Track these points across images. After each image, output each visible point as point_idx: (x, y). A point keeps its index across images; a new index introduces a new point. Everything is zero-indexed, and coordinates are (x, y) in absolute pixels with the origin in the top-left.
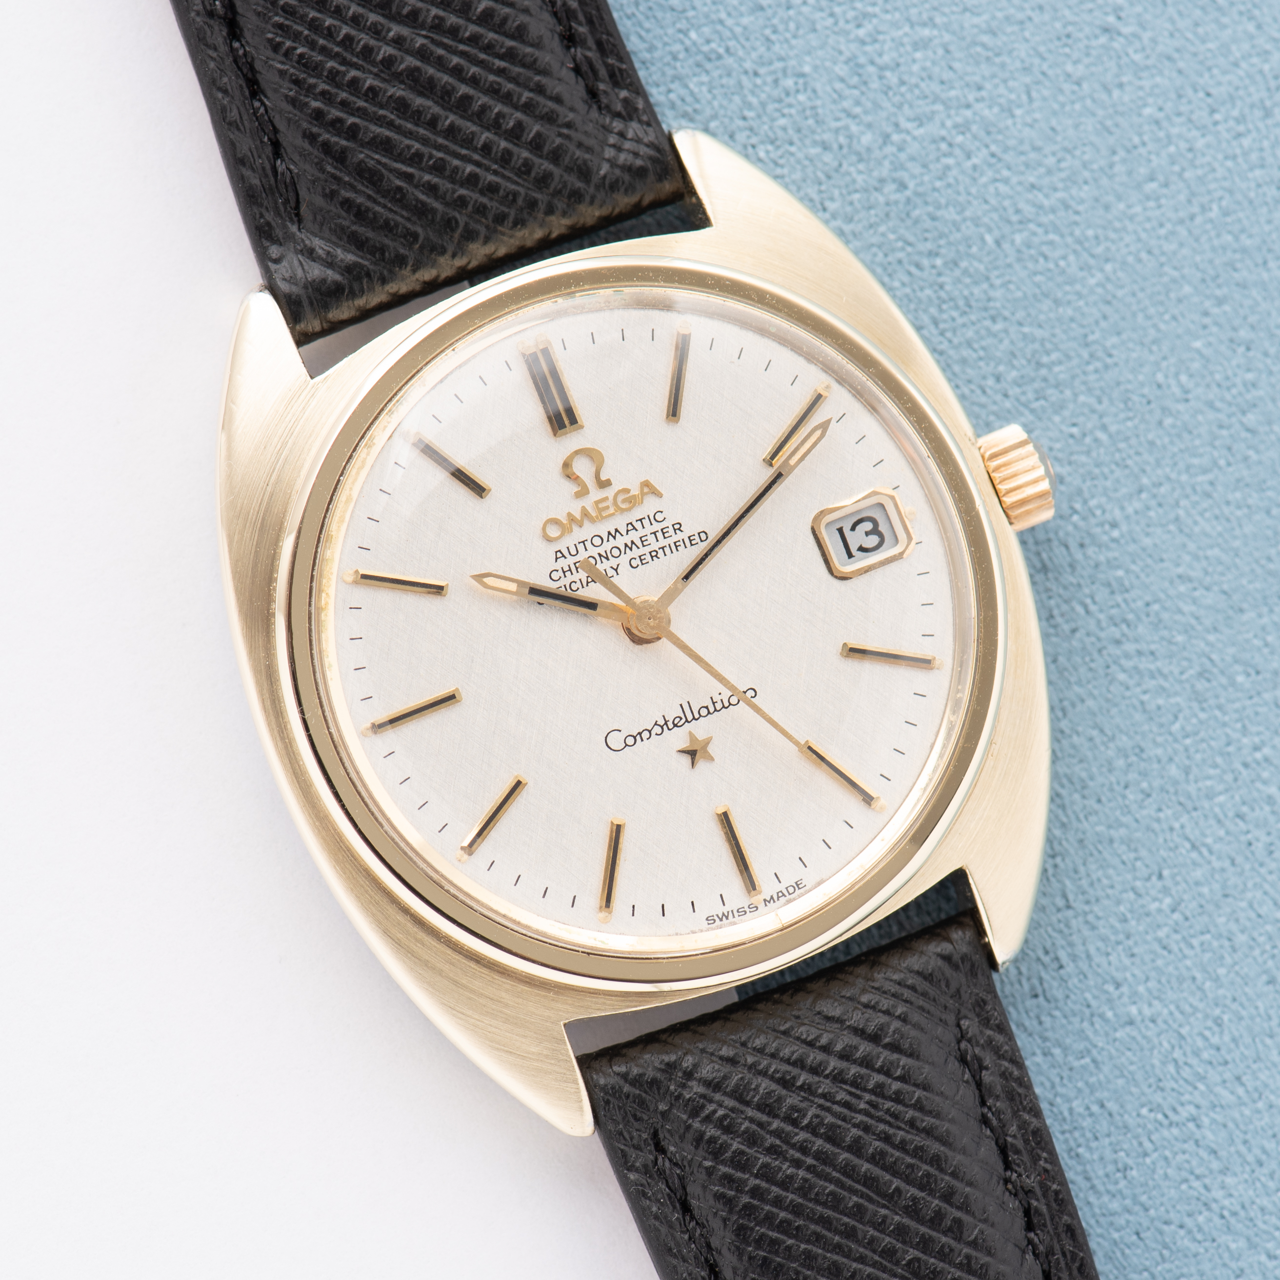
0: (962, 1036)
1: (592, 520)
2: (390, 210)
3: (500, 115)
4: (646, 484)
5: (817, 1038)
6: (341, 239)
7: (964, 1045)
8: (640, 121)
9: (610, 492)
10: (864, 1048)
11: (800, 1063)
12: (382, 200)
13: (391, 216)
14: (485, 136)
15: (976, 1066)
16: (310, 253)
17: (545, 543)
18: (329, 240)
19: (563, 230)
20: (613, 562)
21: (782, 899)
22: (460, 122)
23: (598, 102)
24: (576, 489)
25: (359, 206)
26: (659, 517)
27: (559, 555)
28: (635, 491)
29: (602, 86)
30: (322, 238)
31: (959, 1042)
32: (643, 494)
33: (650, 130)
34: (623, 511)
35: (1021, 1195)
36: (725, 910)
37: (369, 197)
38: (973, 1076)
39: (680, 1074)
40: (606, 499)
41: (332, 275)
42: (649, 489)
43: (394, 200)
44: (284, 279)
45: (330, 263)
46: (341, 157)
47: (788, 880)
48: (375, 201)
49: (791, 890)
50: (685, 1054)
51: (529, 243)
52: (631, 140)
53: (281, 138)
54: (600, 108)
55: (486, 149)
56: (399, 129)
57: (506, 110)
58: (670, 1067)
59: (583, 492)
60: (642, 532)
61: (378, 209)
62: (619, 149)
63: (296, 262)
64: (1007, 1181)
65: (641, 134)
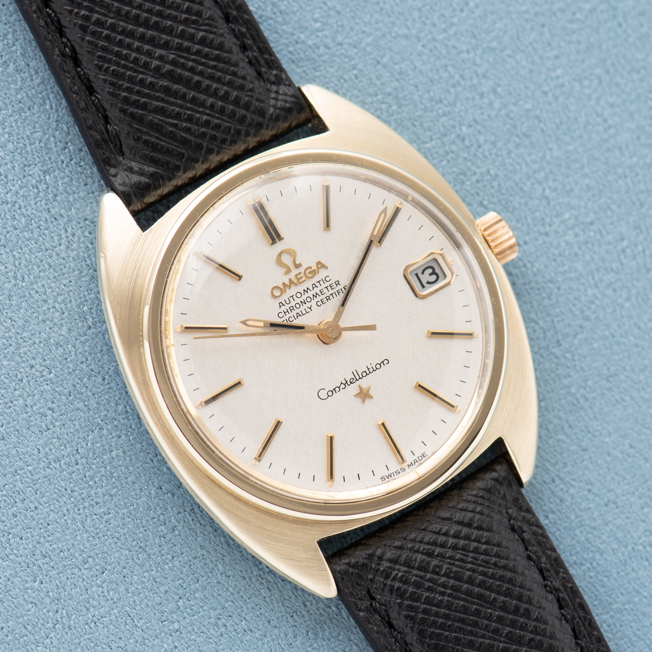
0: (510, 518)
1: (296, 285)
2: (169, 143)
3: (216, 89)
4: (319, 263)
5: (441, 530)
6: (145, 161)
7: (512, 522)
8: (285, 85)
9: (302, 270)
10: (465, 531)
11: (434, 543)
12: (163, 139)
13: (169, 146)
14: (210, 101)
15: (520, 531)
16: (131, 170)
17: (273, 299)
18: (139, 162)
19: (255, 144)
20: (308, 305)
21: (417, 464)
22: (197, 95)
23: (263, 78)
24: (284, 270)
25: (153, 143)
26: (328, 279)
27: (281, 304)
28: (314, 267)
29: (263, 70)
30: (136, 162)
31: (509, 521)
32: (318, 268)
33: (291, 89)
34: (310, 278)
35: (554, 592)
36: (389, 472)
37: (157, 138)
38: (520, 537)
39: (376, 559)
40: (301, 273)
41: (144, 179)
42: (321, 265)
43: (169, 138)
44: (120, 184)
45: (142, 174)
46: (140, 120)
47: (418, 454)
48: (160, 139)
49: (420, 458)
50: (377, 548)
51: (239, 152)
52: (282, 94)
53: (108, 113)
54: (264, 81)
55: (212, 107)
56: (167, 102)
57: (219, 86)
58: (371, 556)
59: (288, 271)
60: (320, 288)
61: (162, 143)
62: (276, 99)
63: (124, 175)
64: (546, 586)
65: (287, 91)
